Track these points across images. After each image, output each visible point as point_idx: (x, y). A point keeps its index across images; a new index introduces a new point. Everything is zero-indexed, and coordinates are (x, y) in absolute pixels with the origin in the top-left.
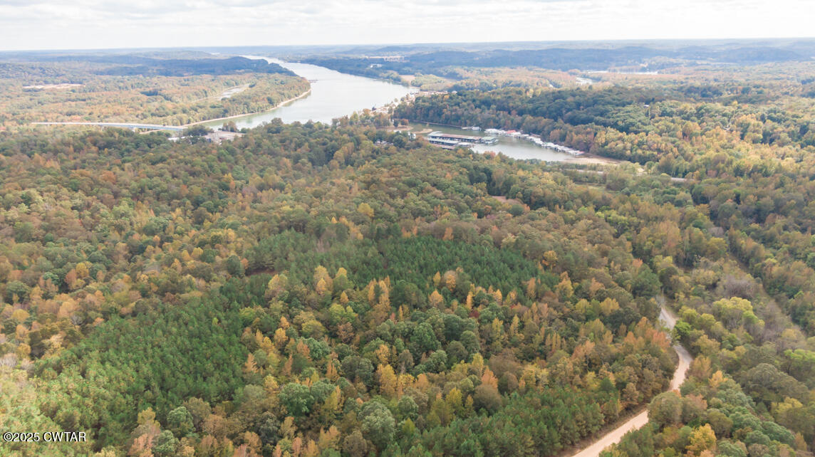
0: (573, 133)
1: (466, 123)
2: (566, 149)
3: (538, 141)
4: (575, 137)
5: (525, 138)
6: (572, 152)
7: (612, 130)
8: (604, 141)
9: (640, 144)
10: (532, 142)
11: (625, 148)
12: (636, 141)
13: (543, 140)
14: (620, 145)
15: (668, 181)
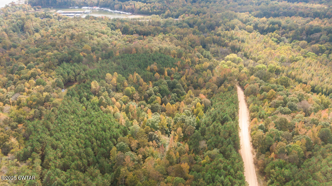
0: (125, 5)
1: (70, 5)
2: (124, 13)
3: (109, 10)
4: (126, 7)
5: (103, 9)
6: (127, 13)
7: (140, 3)
8: (139, 8)
9: (154, 7)
10: (106, 11)
11: (148, 9)
12: (152, 6)
13: (111, 9)
14: (146, 9)
15: (174, 20)
